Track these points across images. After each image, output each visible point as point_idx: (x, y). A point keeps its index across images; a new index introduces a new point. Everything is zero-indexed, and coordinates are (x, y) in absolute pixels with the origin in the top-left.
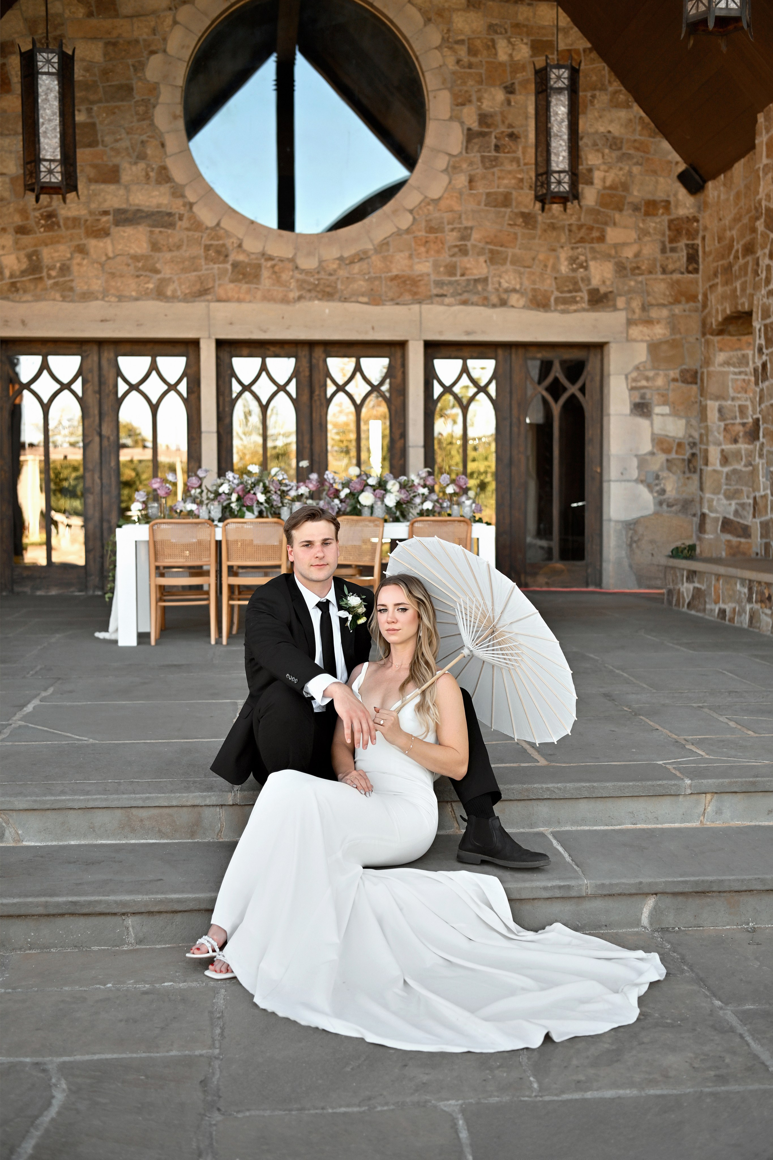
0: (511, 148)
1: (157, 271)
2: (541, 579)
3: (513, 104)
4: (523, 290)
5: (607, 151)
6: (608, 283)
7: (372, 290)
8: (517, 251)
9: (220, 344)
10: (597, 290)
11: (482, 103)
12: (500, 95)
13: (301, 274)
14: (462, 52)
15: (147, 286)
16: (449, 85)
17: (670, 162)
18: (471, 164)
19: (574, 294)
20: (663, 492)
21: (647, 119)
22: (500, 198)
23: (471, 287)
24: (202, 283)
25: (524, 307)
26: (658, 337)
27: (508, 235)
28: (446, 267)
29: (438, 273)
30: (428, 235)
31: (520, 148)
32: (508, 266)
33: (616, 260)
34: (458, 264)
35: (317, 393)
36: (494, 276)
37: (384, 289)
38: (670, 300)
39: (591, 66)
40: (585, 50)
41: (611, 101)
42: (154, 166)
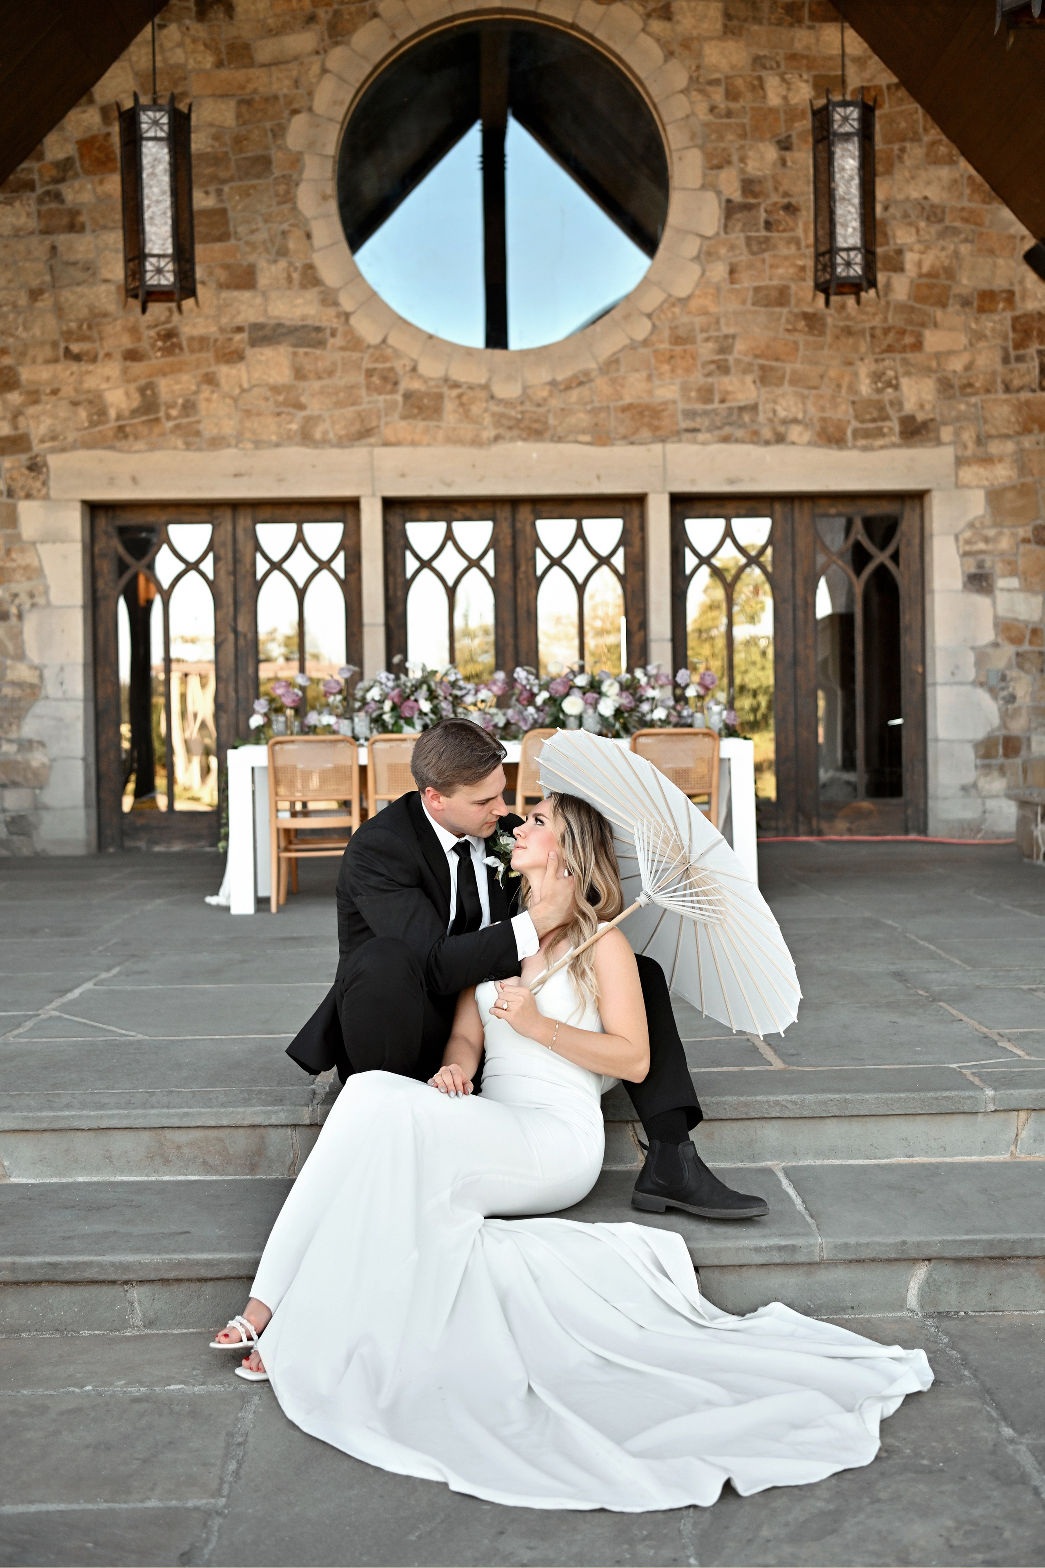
0: (787, 223)
1: (301, 407)
2: (841, 824)
3: (789, 164)
4: (807, 420)
5: (922, 224)
6: (928, 407)
7: (596, 425)
8: (798, 366)
9: (389, 504)
10: (912, 418)
11: (746, 164)
12: (771, 153)
13: (497, 405)
14: (718, 96)
15: (289, 426)
16: (700, 142)
17: (1013, 237)
18: (732, 248)
19: (880, 424)
20: (1012, 698)
21: (979, 178)
22: (774, 294)
23: (734, 418)
24: (362, 421)
25: (809, 444)
26: (1001, 481)
27: (786, 345)
28: (699, 390)
29: (689, 399)
30: (673, 347)
31: (801, 225)
32: (786, 387)
33: (939, 375)
34: (716, 386)
35: (523, 568)
36: (767, 401)
37: (613, 423)
38: (1017, 428)
39: (898, 109)
40: (889, 87)
41: (927, 155)
42: (298, 264)
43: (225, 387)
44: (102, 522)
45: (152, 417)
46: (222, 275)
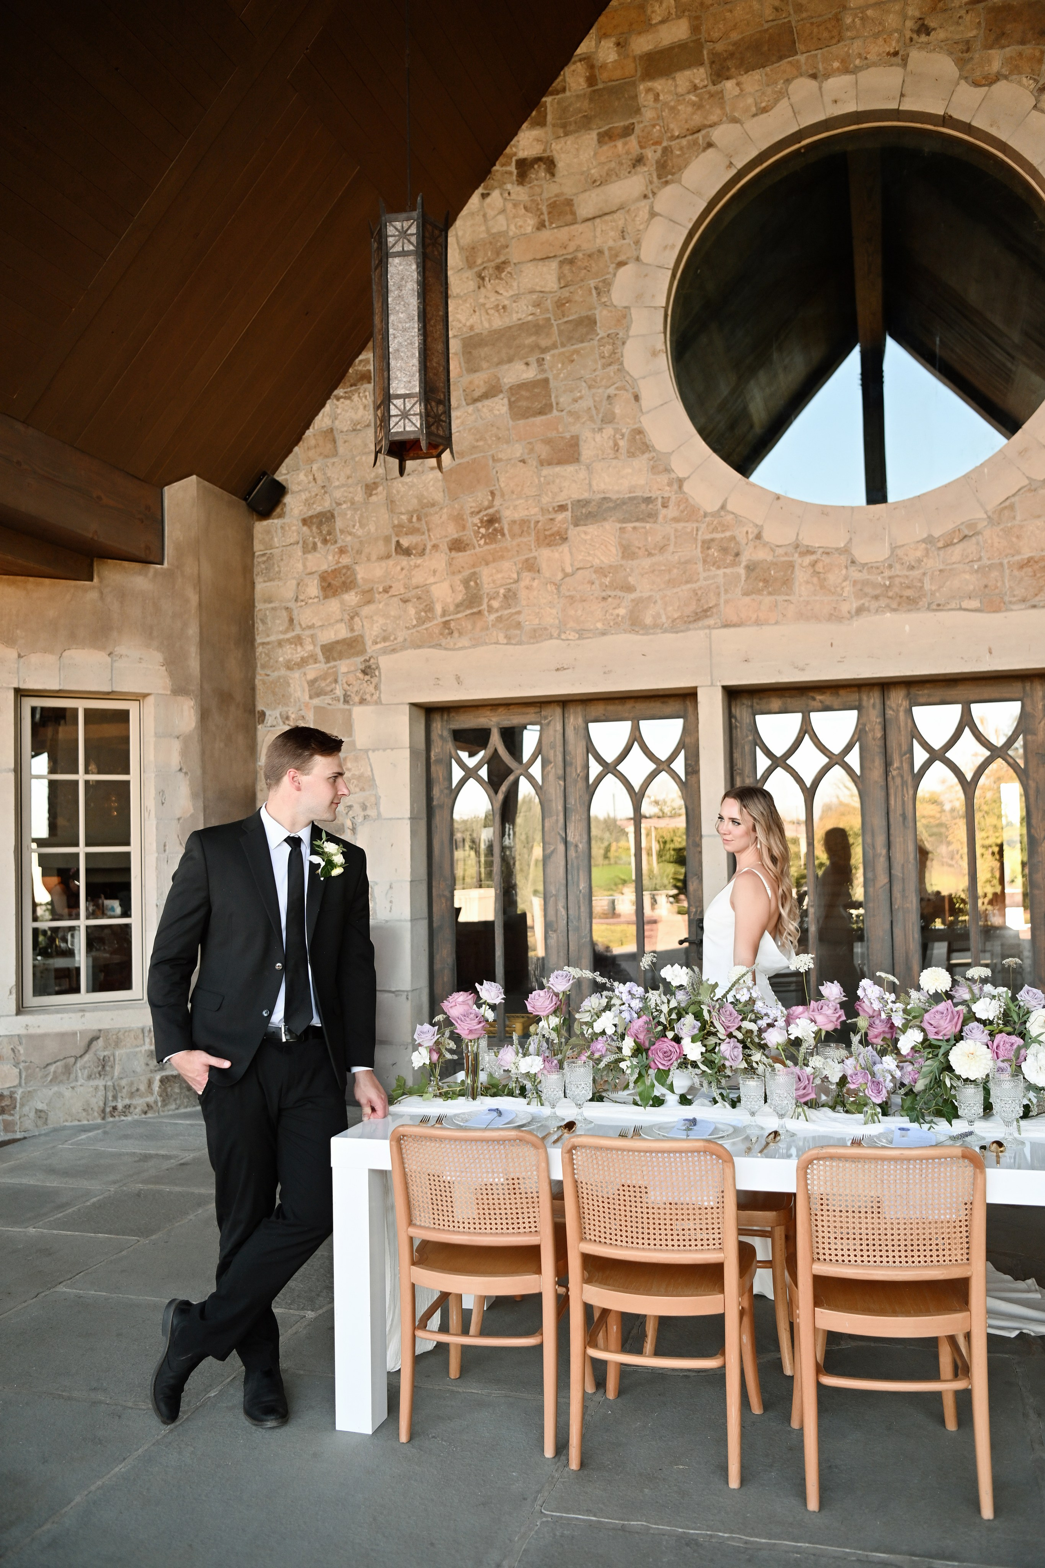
1: (630, 589)
7: (986, 586)
9: (732, 694)
13: (860, 571)
15: (617, 611)
24: (699, 600)
35: (896, 764)
37: (1008, 584)
42: (624, 430)
43: (546, 572)
44: (440, 728)
45: (475, 610)
46: (543, 451)
